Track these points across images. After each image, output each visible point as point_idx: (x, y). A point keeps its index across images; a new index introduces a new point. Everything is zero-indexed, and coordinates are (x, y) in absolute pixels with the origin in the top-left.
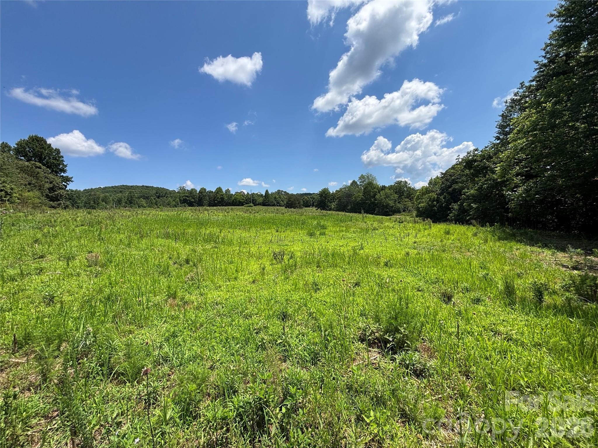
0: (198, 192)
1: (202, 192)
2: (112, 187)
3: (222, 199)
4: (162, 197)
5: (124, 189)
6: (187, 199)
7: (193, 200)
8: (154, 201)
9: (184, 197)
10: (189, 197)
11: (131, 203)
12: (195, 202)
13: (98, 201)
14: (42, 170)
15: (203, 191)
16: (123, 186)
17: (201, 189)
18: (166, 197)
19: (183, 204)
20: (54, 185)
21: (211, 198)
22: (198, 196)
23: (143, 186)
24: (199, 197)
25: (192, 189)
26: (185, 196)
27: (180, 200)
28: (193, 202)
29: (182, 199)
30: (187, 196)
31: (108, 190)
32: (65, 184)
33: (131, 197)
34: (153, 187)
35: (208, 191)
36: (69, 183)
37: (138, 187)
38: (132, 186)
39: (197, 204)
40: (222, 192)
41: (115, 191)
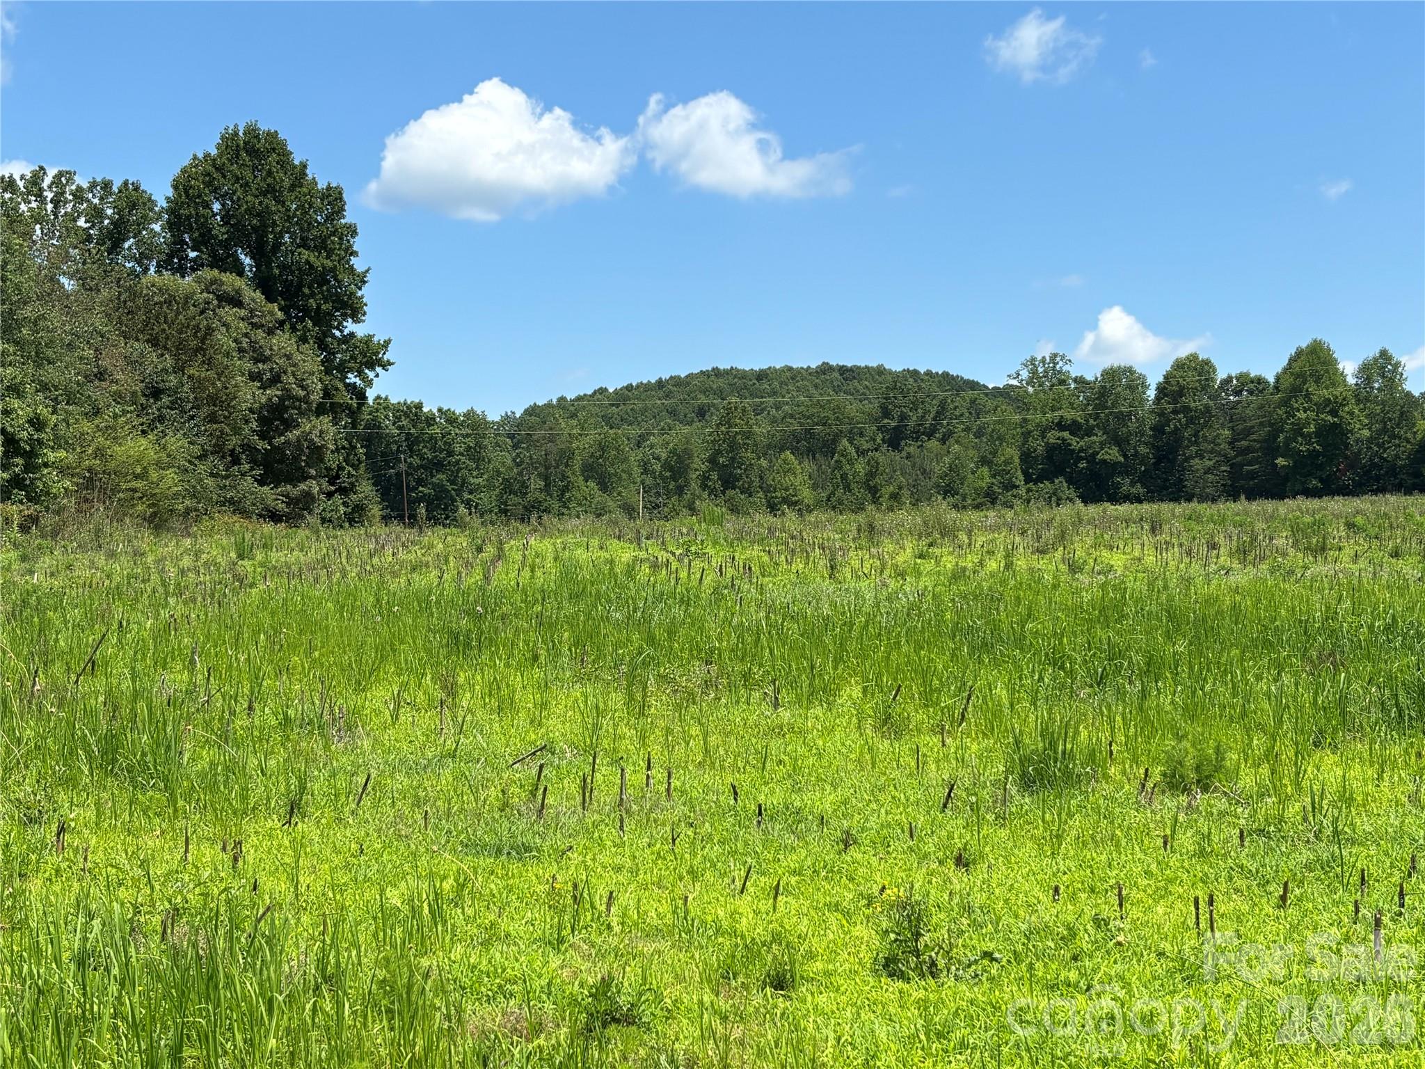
0: (1151, 393)
1: (1181, 392)
2: (660, 384)
3: (1334, 435)
4: (916, 435)
5: (721, 394)
6: (1075, 443)
7: (1113, 454)
8: (861, 467)
9: (1053, 437)
10: (1089, 432)
11: (729, 482)
12: (1125, 469)
13: (564, 477)
14: (243, 313)
15: (1191, 378)
16: (717, 372)
17: (1179, 365)
18: (943, 441)
19: (1046, 486)
20: (287, 395)
21: (1248, 432)
22: (1152, 420)
23: (825, 369)
24: (1158, 430)
25: (1112, 375)
26: (1060, 426)
27: (1026, 457)
28: (1113, 467)
29: (1039, 446)
30: (1074, 428)
31: (639, 405)
32: (358, 381)
33: (733, 446)
34: (880, 371)
35: (1228, 380)
36: (371, 374)
37: (792, 375)
38: (761, 375)
39: (1144, 479)
40: (1335, 377)
41: (673, 413)
